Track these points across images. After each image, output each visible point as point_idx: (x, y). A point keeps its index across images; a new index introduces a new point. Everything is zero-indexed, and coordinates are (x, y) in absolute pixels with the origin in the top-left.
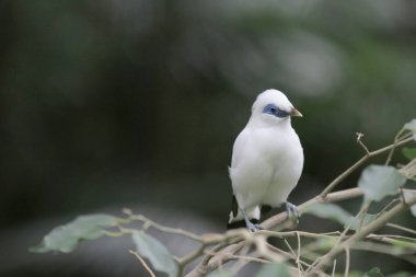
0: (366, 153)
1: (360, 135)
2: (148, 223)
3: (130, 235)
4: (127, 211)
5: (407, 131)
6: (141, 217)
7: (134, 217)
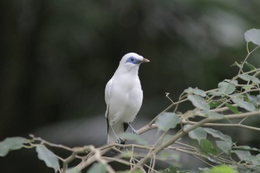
0: (171, 103)
1: (168, 94)
2: (43, 142)
3: (35, 148)
4: (32, 136)
5: (186, 94)
6: (39, 139)
7: (35, 139)
